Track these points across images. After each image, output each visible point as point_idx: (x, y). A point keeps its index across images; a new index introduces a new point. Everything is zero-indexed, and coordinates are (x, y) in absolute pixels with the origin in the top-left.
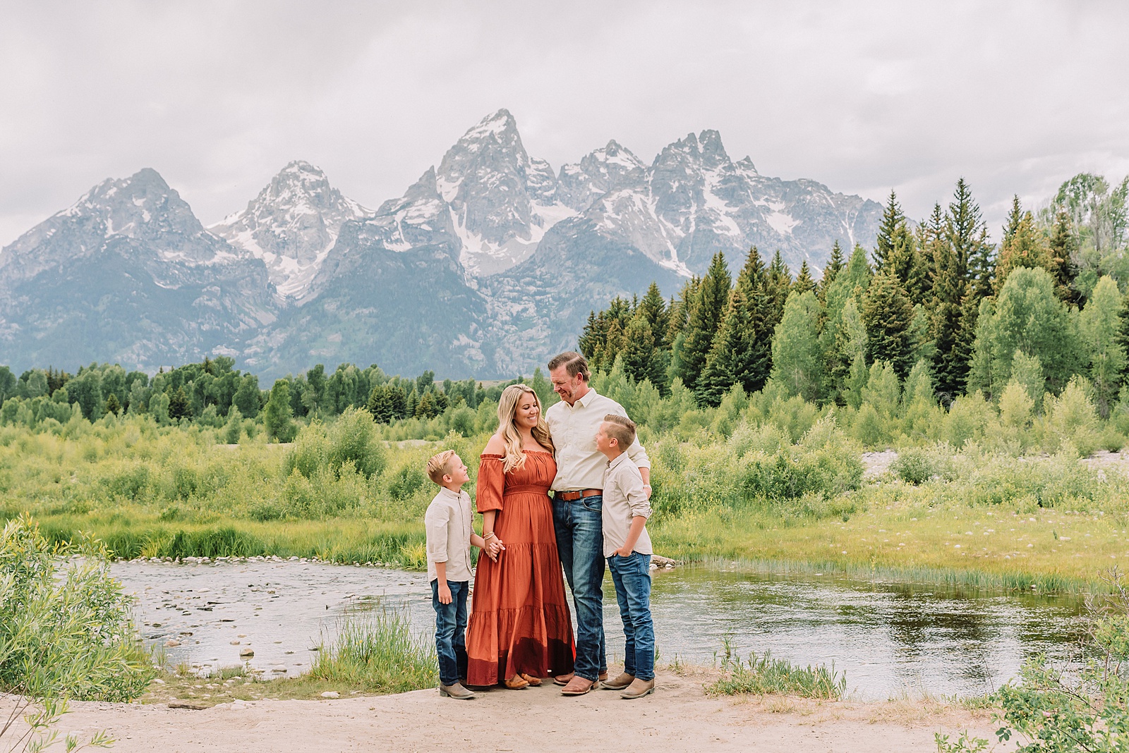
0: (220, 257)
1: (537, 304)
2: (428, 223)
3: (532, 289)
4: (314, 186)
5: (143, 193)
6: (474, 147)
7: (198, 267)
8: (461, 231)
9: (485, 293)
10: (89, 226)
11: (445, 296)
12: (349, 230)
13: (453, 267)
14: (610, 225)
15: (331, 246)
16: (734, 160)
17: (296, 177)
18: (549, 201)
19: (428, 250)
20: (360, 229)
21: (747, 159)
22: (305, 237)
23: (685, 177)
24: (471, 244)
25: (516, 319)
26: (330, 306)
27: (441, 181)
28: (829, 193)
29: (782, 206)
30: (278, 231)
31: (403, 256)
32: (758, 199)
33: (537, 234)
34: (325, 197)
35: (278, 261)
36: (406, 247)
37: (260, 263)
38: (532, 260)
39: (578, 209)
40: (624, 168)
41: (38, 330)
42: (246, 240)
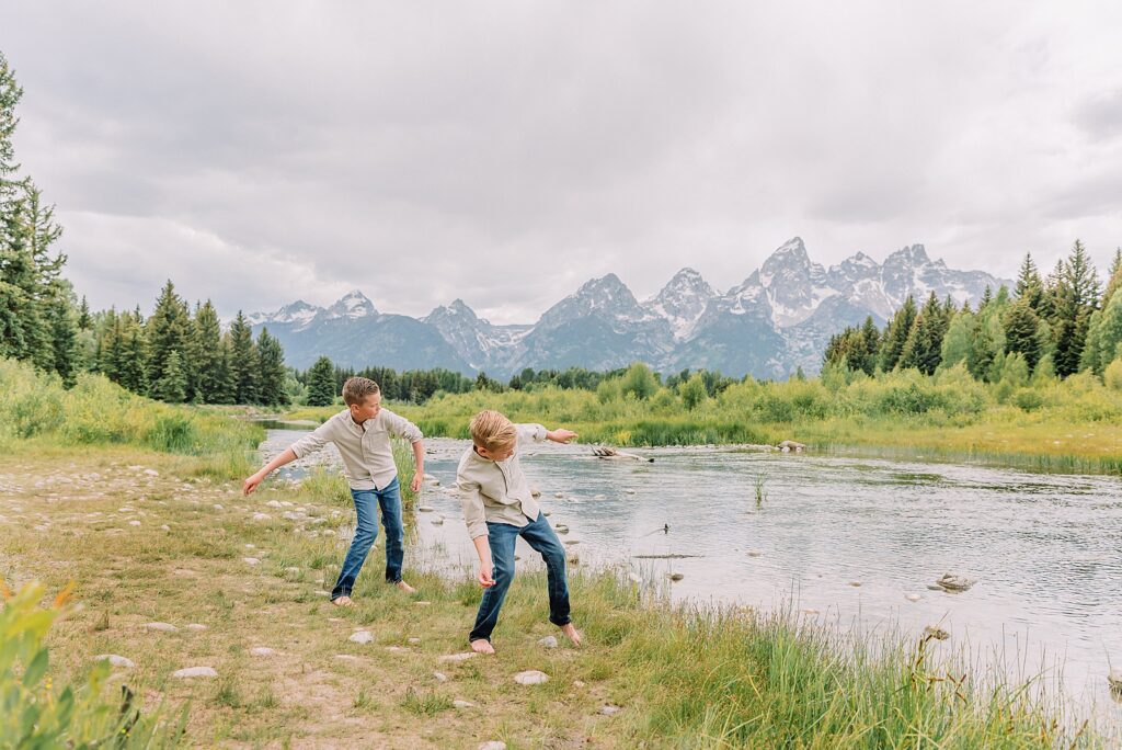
0: (646, 317)
1: (815, 342)
2: (755, 299)
3: (812, 334)
4: (694, 280)
5: (609, 286)
6: (781, 258)
7: (635, 323)
8: (772, 303)
9: (786, 336)
10: (582, 303)
11: (763, 337)
12: (712, 304)
13: (768, 322)
14: (857, 298)
15: (703, 311)
16: (932, 261)
17: (685, 276)
18: (822, 286)
19: (755, 313)
20: (719, 303)
21: (941, 260)
22: (689, 307)
23: (902, 270)
24: (778, 310)
25: (802, 350)
26: (702, 343)
27: (762, 276)
28: (993, 278)
29: (962, 286)
30: (675, 304)
31: (741, 316)
32: (946, 282)
33: (815, 304)
34: (700, 286)
35: (675, 320)
36: (742, 311)
37: (666, 320)
38: (812, 319)
39: (839, 290)
40: (866, 267)
41: (557, 354)
42: (660, 309)
